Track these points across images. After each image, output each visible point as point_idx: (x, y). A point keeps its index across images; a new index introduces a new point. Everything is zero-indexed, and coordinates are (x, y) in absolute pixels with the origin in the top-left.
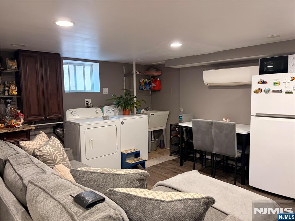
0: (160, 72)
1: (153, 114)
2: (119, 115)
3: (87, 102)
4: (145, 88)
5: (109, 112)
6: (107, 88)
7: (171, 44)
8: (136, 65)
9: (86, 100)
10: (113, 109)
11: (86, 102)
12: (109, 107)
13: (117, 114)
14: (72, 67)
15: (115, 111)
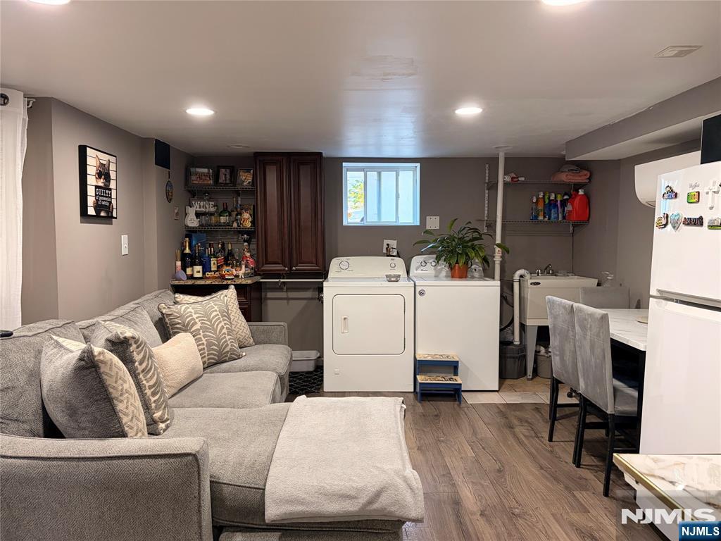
0: (586, 172)
1: (539, 284)
2: (447, 277)
3: (388, 245)
4: (545, 217)
5: (422, 268)
6: (438, 218)
7: (455, 110)
8: (506, 159)
9: (386, 242)
10: (434, 264)
11: (385, 246)
12: (425, 258)
13: (444, 274)
14: (372, 176)
15: (439, 268)
